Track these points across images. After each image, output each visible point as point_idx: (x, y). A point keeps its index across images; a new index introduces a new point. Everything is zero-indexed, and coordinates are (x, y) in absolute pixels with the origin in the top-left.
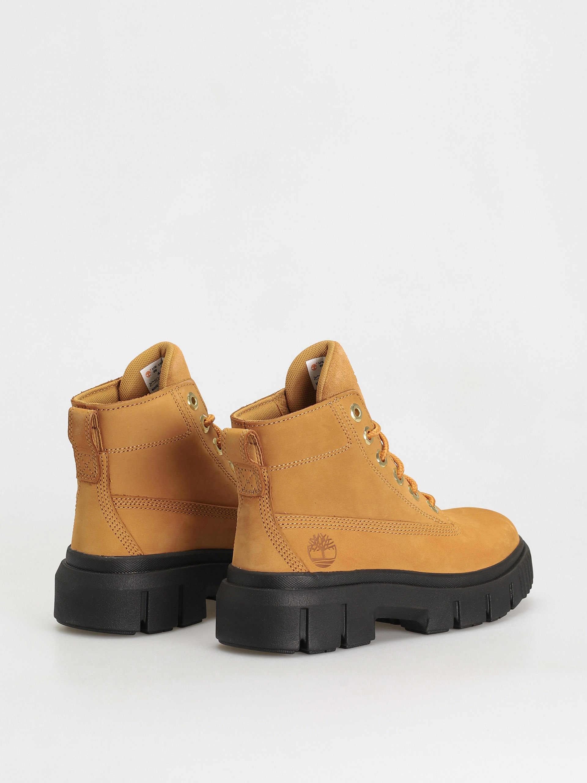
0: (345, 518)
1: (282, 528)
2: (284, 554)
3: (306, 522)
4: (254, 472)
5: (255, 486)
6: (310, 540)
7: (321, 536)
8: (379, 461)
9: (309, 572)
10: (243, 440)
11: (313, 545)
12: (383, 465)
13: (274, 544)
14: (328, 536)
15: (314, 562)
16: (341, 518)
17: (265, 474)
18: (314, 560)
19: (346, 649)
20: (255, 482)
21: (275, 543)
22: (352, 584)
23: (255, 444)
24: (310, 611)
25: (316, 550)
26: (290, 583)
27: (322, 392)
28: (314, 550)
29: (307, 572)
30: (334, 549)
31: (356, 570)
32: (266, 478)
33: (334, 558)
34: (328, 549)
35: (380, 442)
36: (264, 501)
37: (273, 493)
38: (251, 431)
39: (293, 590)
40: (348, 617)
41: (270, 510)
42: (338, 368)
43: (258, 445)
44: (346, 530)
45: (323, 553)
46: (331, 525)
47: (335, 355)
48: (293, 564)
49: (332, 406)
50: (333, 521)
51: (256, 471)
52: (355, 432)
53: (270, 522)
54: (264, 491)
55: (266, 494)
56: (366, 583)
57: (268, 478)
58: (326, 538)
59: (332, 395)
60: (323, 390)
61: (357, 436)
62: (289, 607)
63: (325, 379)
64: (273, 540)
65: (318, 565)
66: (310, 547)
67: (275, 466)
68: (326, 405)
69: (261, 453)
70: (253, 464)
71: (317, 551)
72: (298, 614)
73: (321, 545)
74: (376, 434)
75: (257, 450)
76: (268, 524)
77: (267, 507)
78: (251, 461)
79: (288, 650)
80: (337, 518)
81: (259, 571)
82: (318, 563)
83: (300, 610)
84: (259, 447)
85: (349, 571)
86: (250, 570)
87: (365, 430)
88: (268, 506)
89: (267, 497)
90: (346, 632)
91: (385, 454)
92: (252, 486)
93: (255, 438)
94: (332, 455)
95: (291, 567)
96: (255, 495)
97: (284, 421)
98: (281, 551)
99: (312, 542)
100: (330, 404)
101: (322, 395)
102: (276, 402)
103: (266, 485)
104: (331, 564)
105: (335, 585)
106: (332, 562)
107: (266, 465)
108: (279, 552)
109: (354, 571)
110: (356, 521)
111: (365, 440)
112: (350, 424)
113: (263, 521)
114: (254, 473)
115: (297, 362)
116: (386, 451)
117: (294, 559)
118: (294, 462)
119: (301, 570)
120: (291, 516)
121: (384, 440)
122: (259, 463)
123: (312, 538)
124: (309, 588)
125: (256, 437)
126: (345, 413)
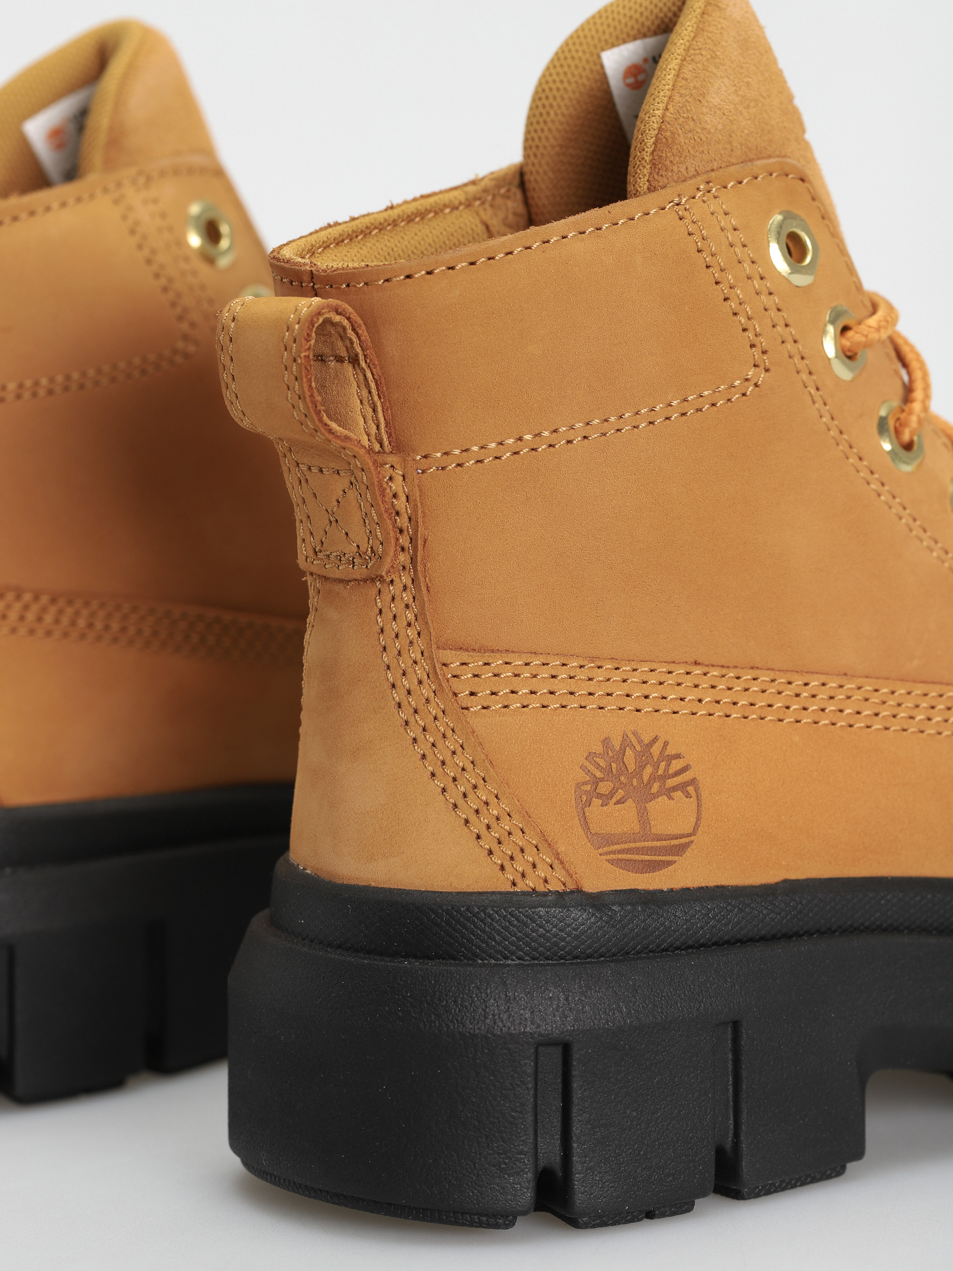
0: (739, 672)
1: (467, 709)
2: (473, 818)
3: (572, 685)
4: (353, 479)
5: (359, 536)
6: (586, 759)
7: (635, 743)
8: (887, 446)
9: (579, 891)
10: (295, 342)
11: (602, 780)
12: (904, 462)
13: (433, 775)
14: (666, 744)
15: (600, 851)
16: (724, 671)
17: (397, 485)
18: (603, 840)
19: (742, 1202)
20: (357, 517)
21: (439, 771)
22: (763, 939)
23: (354, 361)
24: (576, 1055)
25: (614, 800)
26: (497, 937)
27: (648, 159)
28: (606, 799)
29: (572, 892)
30: (688, 796)
31: (785, 881)
32: (401, 503)
33: (691, 831)
34: (665, 797)
35: (897, 373)
36: (393, 599)
37: (429, 565)
38: (329, 306)
39: (509, 965)
40: (744, 1074)
41: (419, 634)
42: (717, 68)
43: (363, 364)
44: (745, 718)
45: (643, 816)
46: (682, 699)
47: (710, 19)
48: (512, 858)
49: (686, 214)
50: (688, 681)
51: (359, 474)
52: (787, 325)
53: (420, 682)
54: (392, 554)
55: (404, 568)
56: (824, 933)
57: (407, 501)
58: (656, 750)
59: (691, 174)
60: (654, 151)
61: (795, 342)
62: (487, 1038)
63: (662, 106)
64: (428, 758)
65: (622, 860)
66: (588, 788)
67: (439, 455)
68: (663, 209)
69: (376, 398)
70: (343, 444)
71: (615, 804)
72: (529, 1067)
73: (635, 781)
74: (874, 336)
75: (363, 386)
76: (409, 692)
77: (405, 623)
78: (330, 431)
79: (486, 1215)
80: (706, 669)
81: (373, 884)
82: (620, 852)
83: (537, 1049)
84: (369, 375)
85: (755, 887)
86: (339, 882)
87: (833, 322)
88: (410, 616)
89: (406, 579)
90: (736, 1135)
91: (914, 419)
92: (347, 534)
93: (350, 332)
94: (684, 414)
95: (502, 868)
96: (359, 572)
97: (472, 264)
98: (461, 802)
99: (598, 766)
100: (677, 205)
101: (650, 174)
102: (482, 213)
103: (401, 531)
104: (676, 858)
105: (690, 942)
106: (680, 850)
107: (400, 447)
108: (455, 806)
109: (777, 884)
110: (790, 683)
111: (829, 359)
112: (766, 292)
113: (391, 680)
114: (352, 484)
115: (568, 55)
116: (917, 406)
117: (517, 838)
118: (520, 439)
119: (546, 881)
120: (507, 660)
121: (914, 365)
122: (374, 440)
123: (599, 748)
124: (576, 957)
125: (354, 330)
126: (744, 246)
